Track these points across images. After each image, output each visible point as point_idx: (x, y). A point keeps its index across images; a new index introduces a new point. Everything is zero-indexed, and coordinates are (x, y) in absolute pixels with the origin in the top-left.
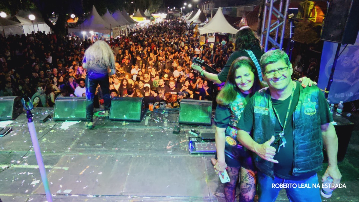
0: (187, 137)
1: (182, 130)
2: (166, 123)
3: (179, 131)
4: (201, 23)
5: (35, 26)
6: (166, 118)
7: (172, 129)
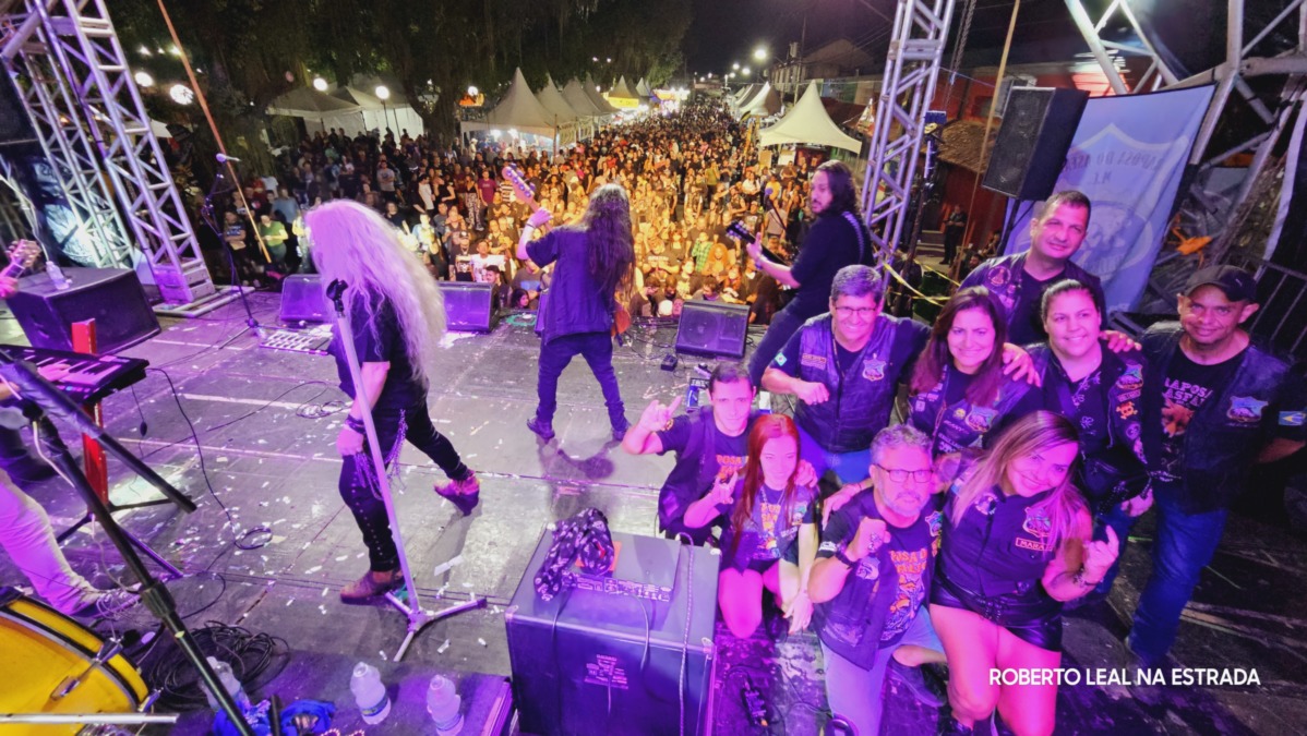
0: (688, 378)
1: (680, 362)
2: (649, 346)
3: (675, 366)
4: (767, 117)
5: (390, 113)
6: (652, 336)
7: (660, 361)
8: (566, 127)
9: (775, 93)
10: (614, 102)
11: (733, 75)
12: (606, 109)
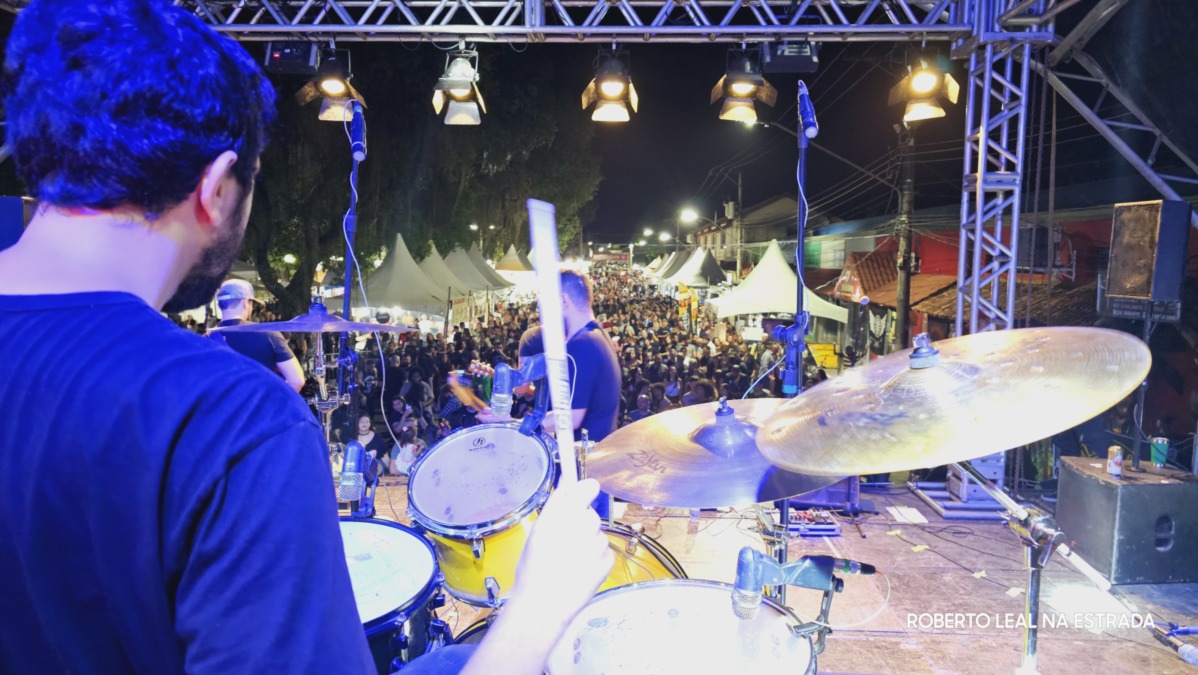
8: (459, 302)
9: (710, 260)
10: (505, 274)
11: (642, 243)
12: (499, 284)
